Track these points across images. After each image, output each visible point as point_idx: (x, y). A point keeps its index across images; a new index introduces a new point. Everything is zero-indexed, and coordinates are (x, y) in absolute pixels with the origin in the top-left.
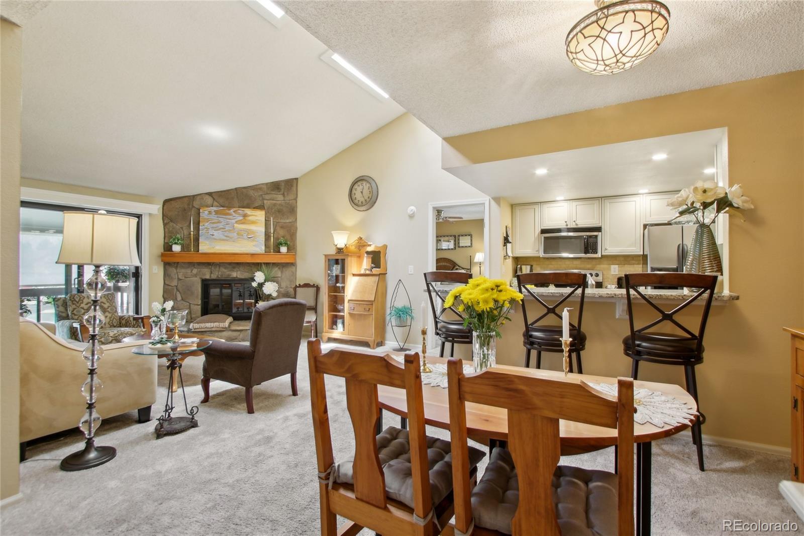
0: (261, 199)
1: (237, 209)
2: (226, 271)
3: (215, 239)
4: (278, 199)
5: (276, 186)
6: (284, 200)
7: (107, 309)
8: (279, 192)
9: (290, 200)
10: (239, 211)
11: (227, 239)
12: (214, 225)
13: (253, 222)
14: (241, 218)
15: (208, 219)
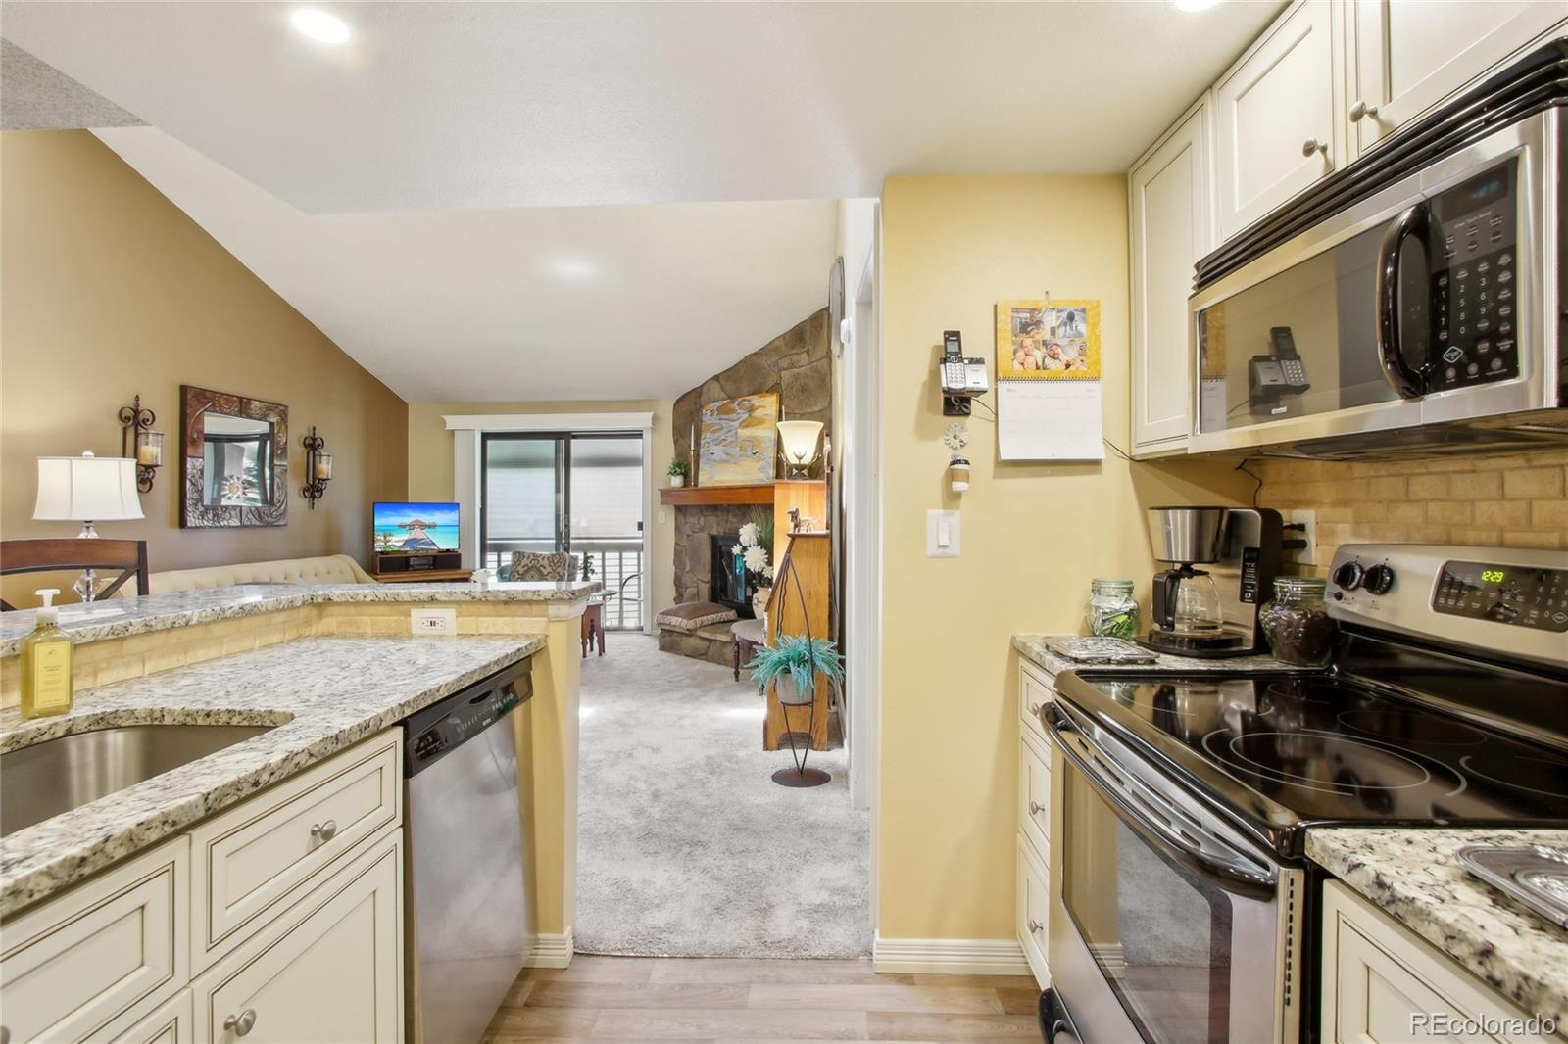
0: (776, 369)
1: (741, 399)
2: (731, 521)
3: (715, 461)
4: (800, 365)
5: (797, 337)
6: (810, 364)
7: (547, 576)
8: (803, 347)
9: (817, 361)
10: (744, 402)
12: (715, 436)
13: (760, 422)
14: (746, 416)
15: (711, 425)
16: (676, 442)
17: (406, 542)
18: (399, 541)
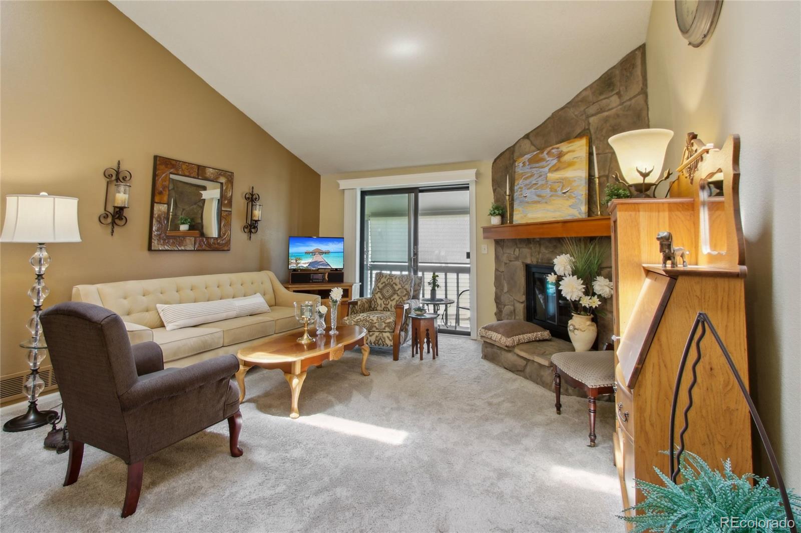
0: (584, 117)
1: (551, 148)
2: (547, 252)
3: (528, 202)
4: (610, 107)
5: (606, 83)
6: (622, 104)
7: (398, 291)
8: (612, 90)
9: (630, 99)
10: (553, 151)
11: (541, 200)
12: (527, 182)
13: (570, 164)
14: (555, 161)
15: (522, 175)
16: (494, 191)
17: (311, 264)
18: (305, 263)
